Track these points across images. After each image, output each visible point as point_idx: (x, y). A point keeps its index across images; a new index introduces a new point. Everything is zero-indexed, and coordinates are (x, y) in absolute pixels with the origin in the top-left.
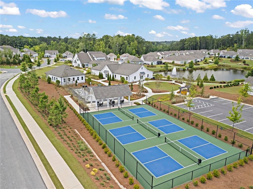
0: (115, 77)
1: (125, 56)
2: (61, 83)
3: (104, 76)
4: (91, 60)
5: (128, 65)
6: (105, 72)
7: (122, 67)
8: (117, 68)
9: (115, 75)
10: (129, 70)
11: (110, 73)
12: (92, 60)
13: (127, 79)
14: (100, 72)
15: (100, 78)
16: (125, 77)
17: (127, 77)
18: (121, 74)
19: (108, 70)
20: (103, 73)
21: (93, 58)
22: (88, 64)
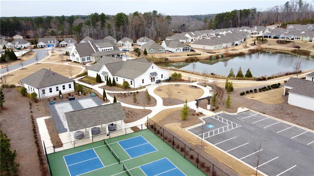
0: (117, 80)
1: (143, 41)
3: (103, 79)
4: (94, 52)
5: (134, 63)
6: (104, 73)
7: (126, 65)
8: (119, 68)
9: (117, 78)
10: (135, 70)
11: (110, 76)
14: (97, 74)
15: (97, 82)
16: (129, 81)
18: (124, 76)
19: (107, 70)
20: (101, 76)
21: (96, 49)
22: (90, 57)
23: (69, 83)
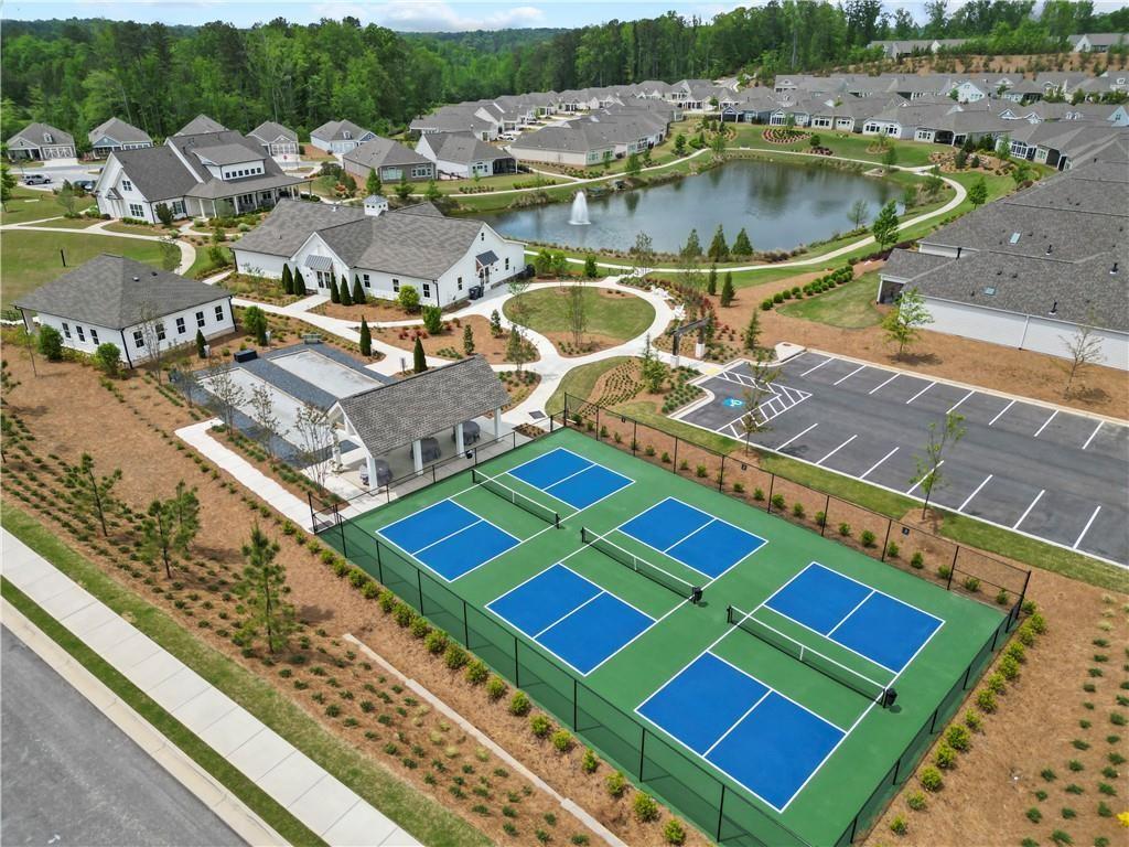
0: (368, 285)
1: (338, 136)
2: (123, 357)
3: (311, 282)
4: (197, 182)
5: (413, 222)
6: (311, 261)
7: (385, 232)
8: (364, 241)
9: (366, 277)
10: (427, 247)
11: (342, 271)
12: (200, 180)
13: (427, 295)
14: (286, 266)
15: (290, 292)
16: (418, 286)
17: (426, 287)
18: (396, 270)
19: (325, 251)
20: (304, 271)
21: (203, 170)
22: (183, 202)
23: (217, 304)
